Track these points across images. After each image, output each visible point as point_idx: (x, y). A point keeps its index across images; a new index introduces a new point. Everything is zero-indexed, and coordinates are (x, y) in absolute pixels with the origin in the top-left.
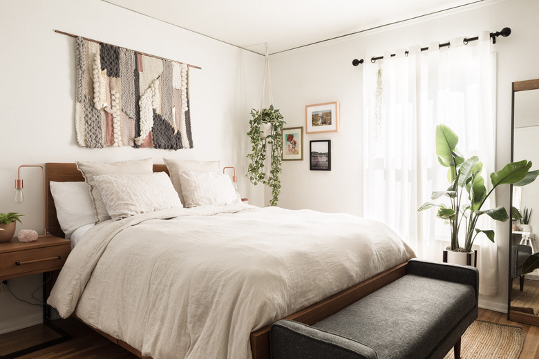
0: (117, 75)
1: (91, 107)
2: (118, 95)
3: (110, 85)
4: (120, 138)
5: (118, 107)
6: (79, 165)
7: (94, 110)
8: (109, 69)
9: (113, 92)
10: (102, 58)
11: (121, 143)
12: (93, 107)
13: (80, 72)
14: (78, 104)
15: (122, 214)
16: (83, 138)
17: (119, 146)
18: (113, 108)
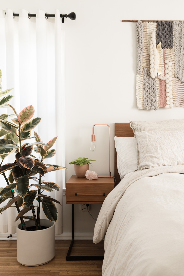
0: (170, 46)
1: (148, 77)
2: (170, 64)
3: (164, 55)
4: (172, 101)
5: (170, 74)
6: (132, 124)
7: (150, 79)
8: (163, 42)
9: (167, 61)
10: (158, 34)
11: (172, 105)
12: (150, 76)
13: (139, 49)
14: (138, 76)
15: (146, 166)
16: (141, 103)
17: (170, 108)
18: (166, 75)
